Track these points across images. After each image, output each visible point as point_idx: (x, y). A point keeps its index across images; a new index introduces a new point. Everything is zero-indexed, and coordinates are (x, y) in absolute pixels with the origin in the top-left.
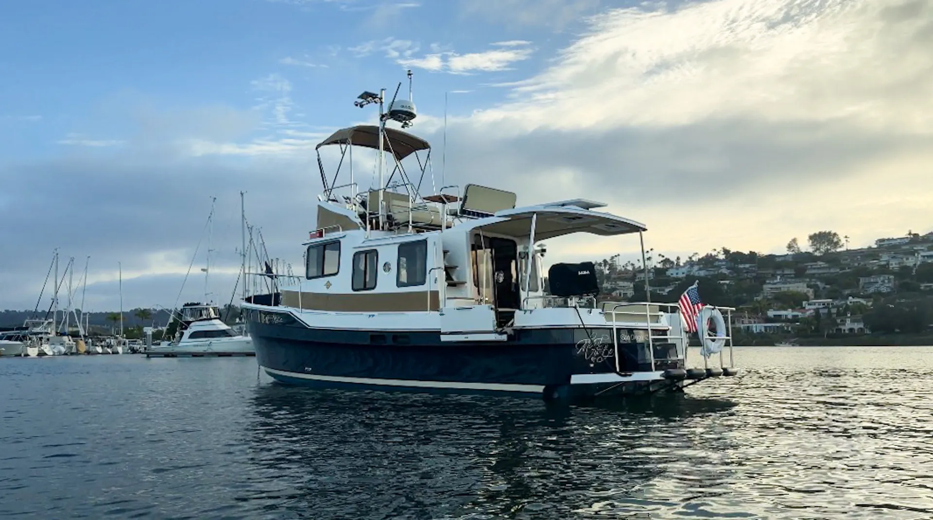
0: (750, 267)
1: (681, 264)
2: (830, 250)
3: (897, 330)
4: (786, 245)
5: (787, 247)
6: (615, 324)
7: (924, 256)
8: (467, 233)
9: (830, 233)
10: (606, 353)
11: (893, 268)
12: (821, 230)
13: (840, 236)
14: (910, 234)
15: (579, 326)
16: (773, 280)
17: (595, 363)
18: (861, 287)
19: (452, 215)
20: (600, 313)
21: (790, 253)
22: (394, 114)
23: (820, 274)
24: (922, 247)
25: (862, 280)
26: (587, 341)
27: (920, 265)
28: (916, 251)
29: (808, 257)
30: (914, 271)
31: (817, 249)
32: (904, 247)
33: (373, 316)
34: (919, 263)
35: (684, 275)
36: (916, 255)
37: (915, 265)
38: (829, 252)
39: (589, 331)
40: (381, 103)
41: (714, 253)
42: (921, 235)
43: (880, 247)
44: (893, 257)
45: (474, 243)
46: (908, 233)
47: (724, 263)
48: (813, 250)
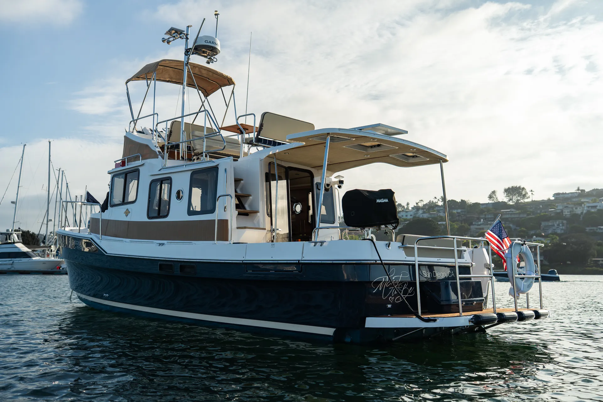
0: (461, 212)
1: (410, 208)
2: (520, 200)
3: (569, 262)
4: (488, 195)
5: (489, 197)
6: (417, 259)
7: (588, 207)
8: (261, 161)
9: (519, 187)
10: (405, 292)
11: (566, 215)
12: (513, 185)
13: (527, 190)
14: (578, 190)
15: (376, 261)
16: (478, 222)
17: (393, 304)
18: (542, 229)
19: (248, 143)
20: (399, 247)
21: (491, 202)
22: (198, 49)
23: (512, 218)
24: (587, 199)
25: (543, 224)
26: (385, 278)
27: (586, 213)
28: (583, 203)
29: (503, 205)
30: (581, 218)
31: (510, 200)
32: (574, 200)
33: (163, 244)
34: (585, 212)
35: (412, 217)
36: (583, 205)
37: (582, 213)
38: (519, 201)
39: (387, 266)
40: (187, 38)
41: (435, 201)
42: (586, 191)
43: (556, 199)
44: (566, 207)
45: (268, 172)
46: (577, 189)
47: (442, 208)
48: (508, 200)
